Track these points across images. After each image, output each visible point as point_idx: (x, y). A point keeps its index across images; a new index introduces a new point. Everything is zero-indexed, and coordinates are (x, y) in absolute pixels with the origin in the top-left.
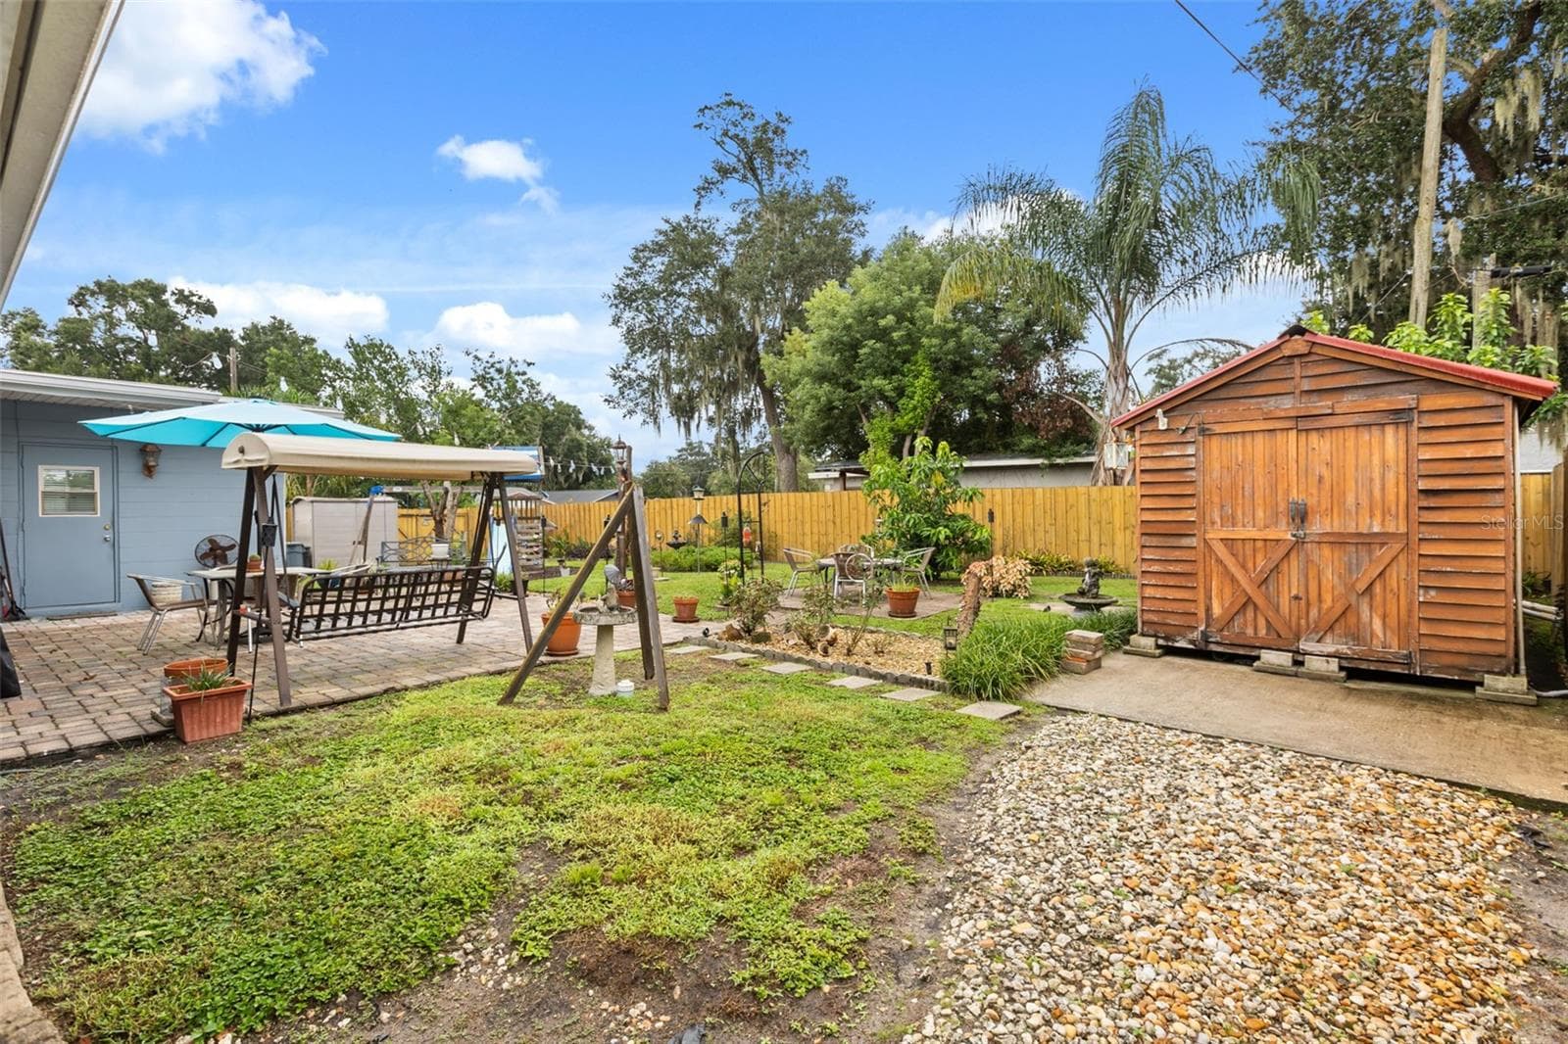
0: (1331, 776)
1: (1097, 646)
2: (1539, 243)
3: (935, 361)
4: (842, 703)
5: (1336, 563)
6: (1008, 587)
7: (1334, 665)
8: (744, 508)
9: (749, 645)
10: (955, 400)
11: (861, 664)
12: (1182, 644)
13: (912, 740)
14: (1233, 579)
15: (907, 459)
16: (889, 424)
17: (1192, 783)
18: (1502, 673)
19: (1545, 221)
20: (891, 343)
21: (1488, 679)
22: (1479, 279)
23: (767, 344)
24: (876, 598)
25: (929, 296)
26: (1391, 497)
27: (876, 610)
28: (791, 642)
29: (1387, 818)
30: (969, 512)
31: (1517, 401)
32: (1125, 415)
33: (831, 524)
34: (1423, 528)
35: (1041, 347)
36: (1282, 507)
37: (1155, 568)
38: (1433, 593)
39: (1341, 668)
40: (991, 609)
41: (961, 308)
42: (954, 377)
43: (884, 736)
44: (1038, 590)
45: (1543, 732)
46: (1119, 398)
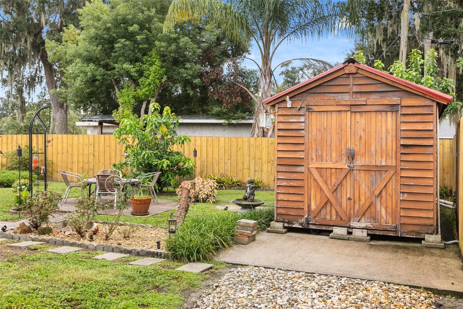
0: (362, 288)
1: (253, 228)
2: (449, 29)
3: (163, 56)
4: (104, 269)
5: (366, 180)
6: (204, 196)
7: (365, 233)
8: (34, 144)
9: (37, 236)
10: (175, 82)
11: (115, 245)
12: (296, 225)
13: (150, 288)
14: (321, 189)
15: (143, 116)
16: (132, 93)
17: (301, 297)
18: (432, 234)
19: (451, 19)
20: (135, 42)
21: (427, 237)
22: (427, 43)
23: (49, 33)
24: (125, 202)
25: (160, 16)
26: (390, 148)
27: (125, 211)
28: (67, 233)
29: (384, 305)
30: (181, 150)
31: (438, 104)
32: (269, 99)
33: (91, 157)
34: (402, 163)
35: (225, 54)
36: (344, 152)
37: (284, 183)
38: (406, 195)
39: (368, 235)
40: (196, 209)
41: (180, 26)
42: (174, 67)
43: (133, 286)
44: (221, 198)
45: (445, 260)
46: (266, 88)
